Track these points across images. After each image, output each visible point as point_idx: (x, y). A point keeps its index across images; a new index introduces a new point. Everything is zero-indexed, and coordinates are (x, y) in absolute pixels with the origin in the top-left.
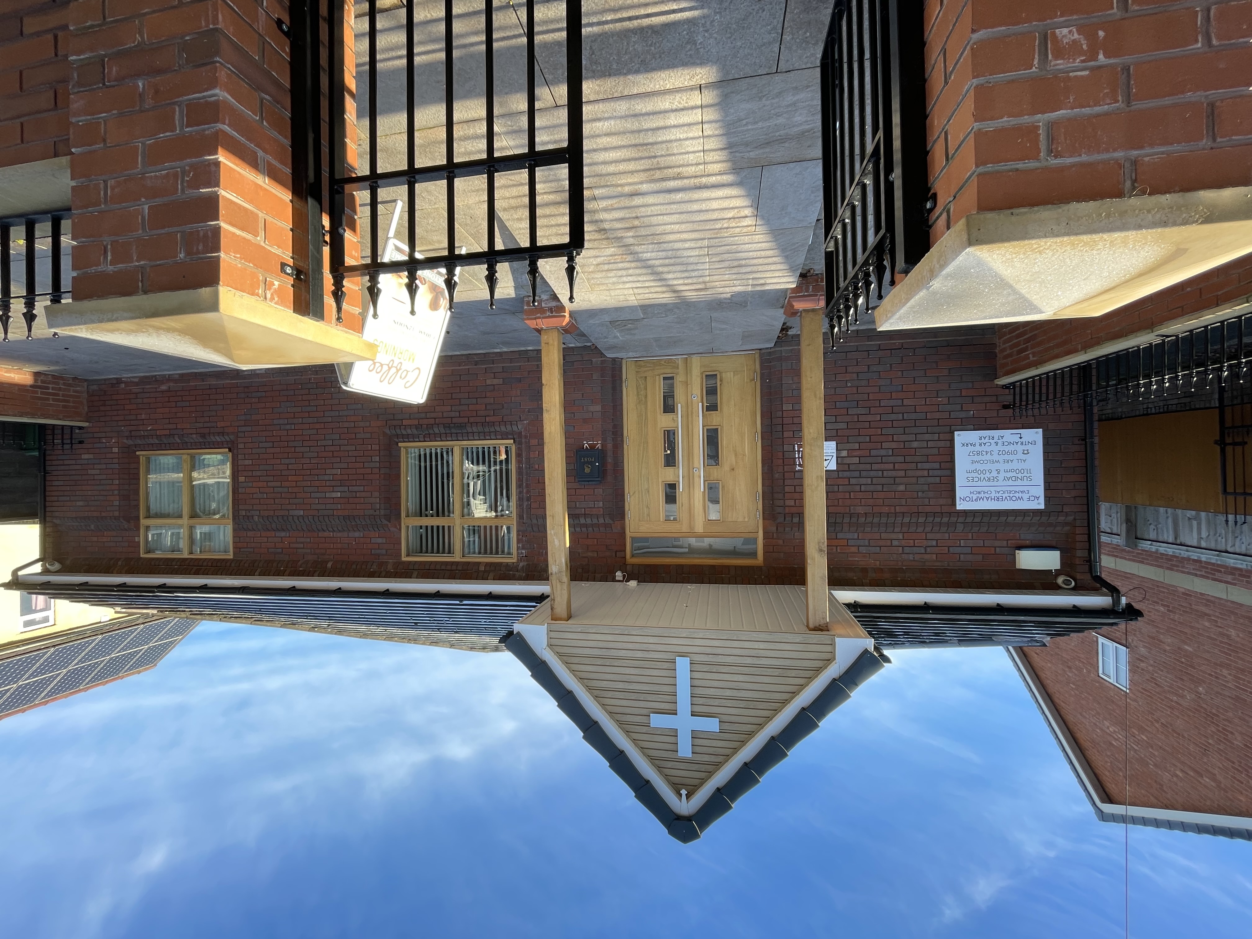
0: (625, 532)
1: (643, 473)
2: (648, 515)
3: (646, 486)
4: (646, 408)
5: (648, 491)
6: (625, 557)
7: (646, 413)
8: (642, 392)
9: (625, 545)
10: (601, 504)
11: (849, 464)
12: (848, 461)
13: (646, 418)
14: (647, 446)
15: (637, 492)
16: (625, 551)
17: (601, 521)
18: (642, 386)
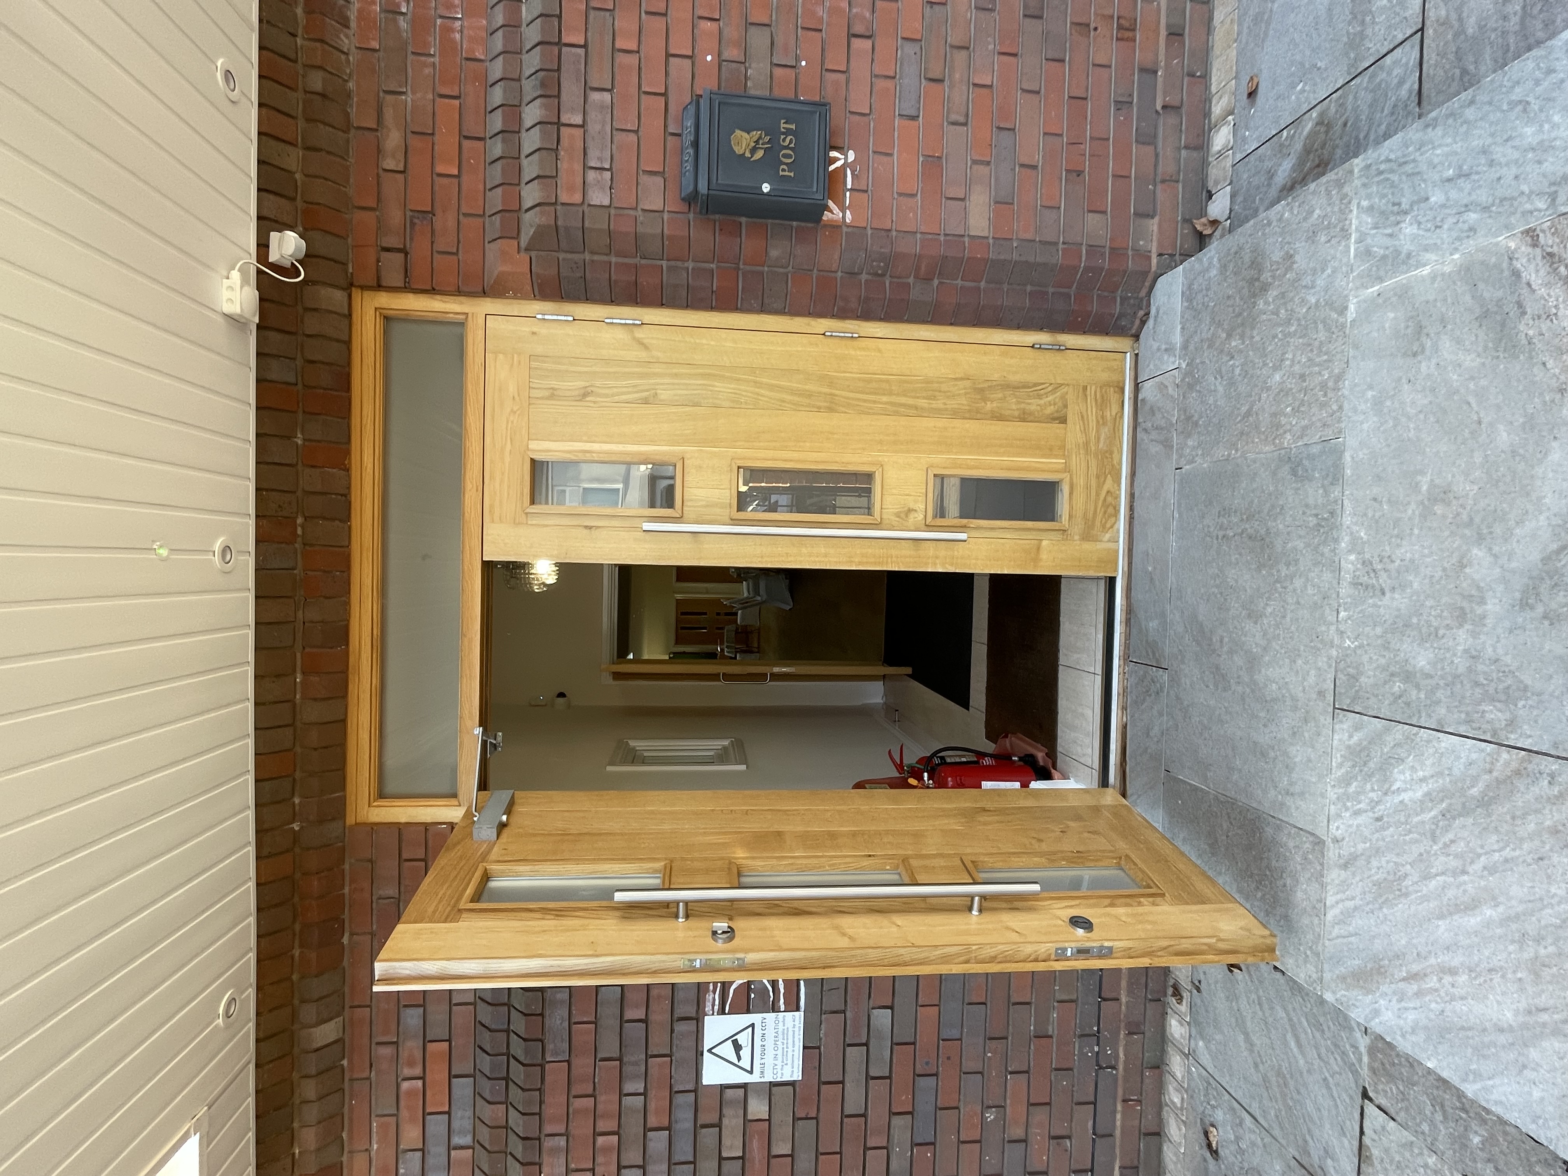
0: (484, 293)
1: (719, 385)
2: (553, 394)
3: (664, 395)
4: (956, 414)
5: (646, 401)
6: (379, 287)
7: (937, 413)
8: (1012, 405)
9: (432, 291)
10: (598, 197)
11: (719, 1125)
12: (732, 1122)
13: (919, 412)
14: (819, 409)
15: (643, 355)
16: (407, 288)
17: (531, 195)
18: (1033, 405)
